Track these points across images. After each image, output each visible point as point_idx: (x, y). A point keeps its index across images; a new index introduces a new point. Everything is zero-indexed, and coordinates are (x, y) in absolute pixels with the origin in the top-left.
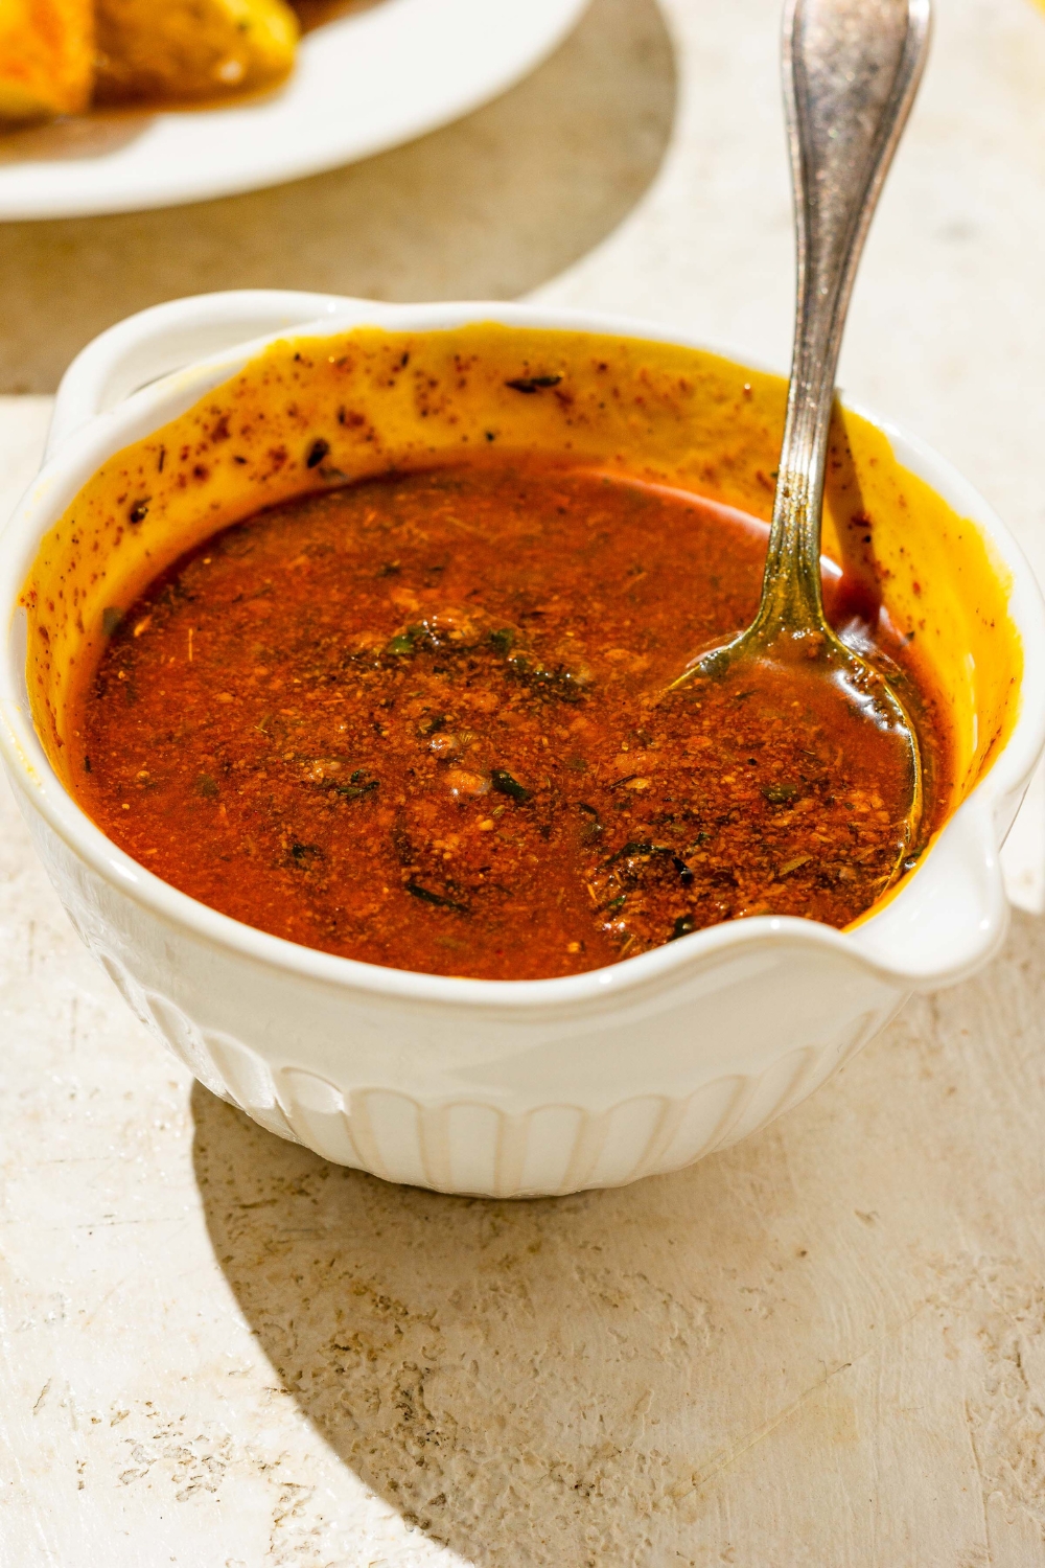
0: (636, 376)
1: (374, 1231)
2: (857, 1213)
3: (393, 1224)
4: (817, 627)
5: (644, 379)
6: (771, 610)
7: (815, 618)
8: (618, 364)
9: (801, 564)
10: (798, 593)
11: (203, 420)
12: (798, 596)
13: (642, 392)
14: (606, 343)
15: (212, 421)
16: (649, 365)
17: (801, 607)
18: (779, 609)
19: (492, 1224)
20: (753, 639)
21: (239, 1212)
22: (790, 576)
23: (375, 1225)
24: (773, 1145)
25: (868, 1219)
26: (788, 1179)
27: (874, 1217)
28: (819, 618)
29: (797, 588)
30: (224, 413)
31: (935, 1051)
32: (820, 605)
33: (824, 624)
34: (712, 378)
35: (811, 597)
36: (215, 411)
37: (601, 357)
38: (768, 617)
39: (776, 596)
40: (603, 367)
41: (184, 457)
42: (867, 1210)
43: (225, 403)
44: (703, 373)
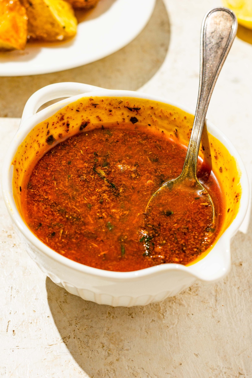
0: (160, 110)
1: (80, 353)
2: (194, 354)
3: (85, 352)
4: (195, 178)
5: (161, 111)
6: (184, 173)
7: (194, 176)
8: (155, 107)
9: (193, 163)
10: (191, 170)
11: (58, 116)
12: (191, 171)
13: (161, 114)
14: (153, 103)
15: (60, 116)
16: (163, 108)
17: (191, 174)
18: (186, 173)
19: (108, 353)
20: (179, 179)
21: (48, 347)
22: (190, 166)
23: (80, 352)
24: (176, 335)
25: (197, 355)
26: (178, 344)
27: (198, 355)
28: (195, 176)
29: (191, 169)
30: (63, 114)
31: (215, 311)
32: (196, 173)
33: (196, 178)
34: (177, 113)
35: (194, 171)
36: (61, 114)
37: (152, 106)
38: (184, 175)
39: (186, 170)
40: (152, 108)
41: (53, 125)
42: (197, 353)
43: (63, 112)
44: (176, 112)
